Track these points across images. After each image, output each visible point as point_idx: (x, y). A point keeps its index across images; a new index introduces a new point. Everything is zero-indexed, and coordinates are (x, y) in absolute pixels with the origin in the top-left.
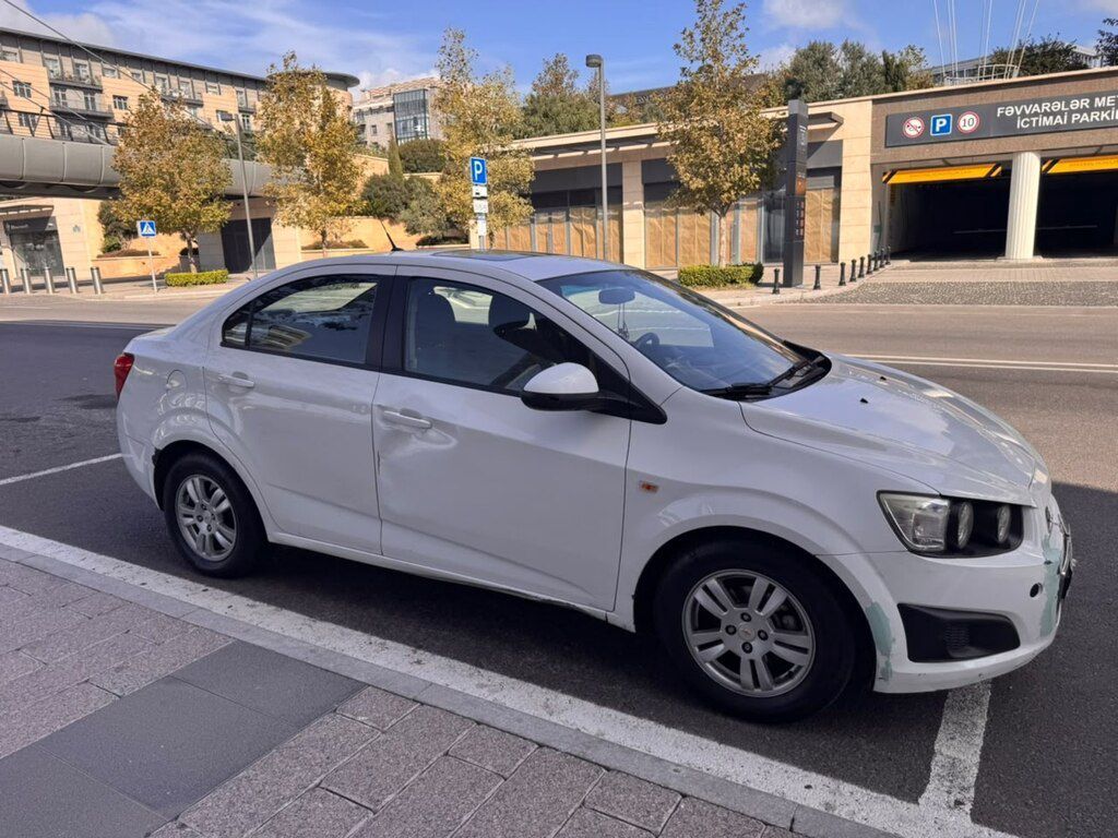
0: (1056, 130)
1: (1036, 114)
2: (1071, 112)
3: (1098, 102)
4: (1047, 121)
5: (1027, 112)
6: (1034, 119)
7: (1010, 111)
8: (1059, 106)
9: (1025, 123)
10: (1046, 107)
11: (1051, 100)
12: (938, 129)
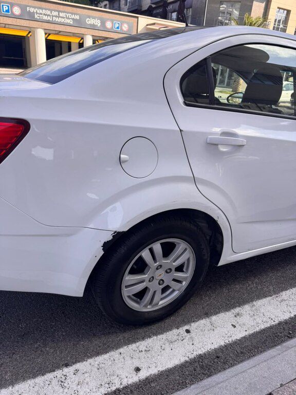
0: (48, 22)
1: (41, 14)
2: (53, 16)
3: (61, 14)
4: (45, 18)
5: (38, 12)
6: (41, 16)
7: (32, 10)
8: (48, 12)
9: (38, 16)
10: (44, 12)
11: (46, 9)
12: (5, 11)
